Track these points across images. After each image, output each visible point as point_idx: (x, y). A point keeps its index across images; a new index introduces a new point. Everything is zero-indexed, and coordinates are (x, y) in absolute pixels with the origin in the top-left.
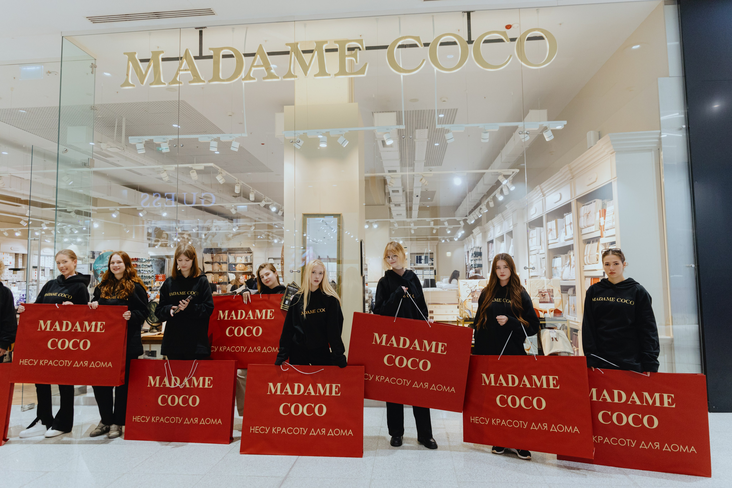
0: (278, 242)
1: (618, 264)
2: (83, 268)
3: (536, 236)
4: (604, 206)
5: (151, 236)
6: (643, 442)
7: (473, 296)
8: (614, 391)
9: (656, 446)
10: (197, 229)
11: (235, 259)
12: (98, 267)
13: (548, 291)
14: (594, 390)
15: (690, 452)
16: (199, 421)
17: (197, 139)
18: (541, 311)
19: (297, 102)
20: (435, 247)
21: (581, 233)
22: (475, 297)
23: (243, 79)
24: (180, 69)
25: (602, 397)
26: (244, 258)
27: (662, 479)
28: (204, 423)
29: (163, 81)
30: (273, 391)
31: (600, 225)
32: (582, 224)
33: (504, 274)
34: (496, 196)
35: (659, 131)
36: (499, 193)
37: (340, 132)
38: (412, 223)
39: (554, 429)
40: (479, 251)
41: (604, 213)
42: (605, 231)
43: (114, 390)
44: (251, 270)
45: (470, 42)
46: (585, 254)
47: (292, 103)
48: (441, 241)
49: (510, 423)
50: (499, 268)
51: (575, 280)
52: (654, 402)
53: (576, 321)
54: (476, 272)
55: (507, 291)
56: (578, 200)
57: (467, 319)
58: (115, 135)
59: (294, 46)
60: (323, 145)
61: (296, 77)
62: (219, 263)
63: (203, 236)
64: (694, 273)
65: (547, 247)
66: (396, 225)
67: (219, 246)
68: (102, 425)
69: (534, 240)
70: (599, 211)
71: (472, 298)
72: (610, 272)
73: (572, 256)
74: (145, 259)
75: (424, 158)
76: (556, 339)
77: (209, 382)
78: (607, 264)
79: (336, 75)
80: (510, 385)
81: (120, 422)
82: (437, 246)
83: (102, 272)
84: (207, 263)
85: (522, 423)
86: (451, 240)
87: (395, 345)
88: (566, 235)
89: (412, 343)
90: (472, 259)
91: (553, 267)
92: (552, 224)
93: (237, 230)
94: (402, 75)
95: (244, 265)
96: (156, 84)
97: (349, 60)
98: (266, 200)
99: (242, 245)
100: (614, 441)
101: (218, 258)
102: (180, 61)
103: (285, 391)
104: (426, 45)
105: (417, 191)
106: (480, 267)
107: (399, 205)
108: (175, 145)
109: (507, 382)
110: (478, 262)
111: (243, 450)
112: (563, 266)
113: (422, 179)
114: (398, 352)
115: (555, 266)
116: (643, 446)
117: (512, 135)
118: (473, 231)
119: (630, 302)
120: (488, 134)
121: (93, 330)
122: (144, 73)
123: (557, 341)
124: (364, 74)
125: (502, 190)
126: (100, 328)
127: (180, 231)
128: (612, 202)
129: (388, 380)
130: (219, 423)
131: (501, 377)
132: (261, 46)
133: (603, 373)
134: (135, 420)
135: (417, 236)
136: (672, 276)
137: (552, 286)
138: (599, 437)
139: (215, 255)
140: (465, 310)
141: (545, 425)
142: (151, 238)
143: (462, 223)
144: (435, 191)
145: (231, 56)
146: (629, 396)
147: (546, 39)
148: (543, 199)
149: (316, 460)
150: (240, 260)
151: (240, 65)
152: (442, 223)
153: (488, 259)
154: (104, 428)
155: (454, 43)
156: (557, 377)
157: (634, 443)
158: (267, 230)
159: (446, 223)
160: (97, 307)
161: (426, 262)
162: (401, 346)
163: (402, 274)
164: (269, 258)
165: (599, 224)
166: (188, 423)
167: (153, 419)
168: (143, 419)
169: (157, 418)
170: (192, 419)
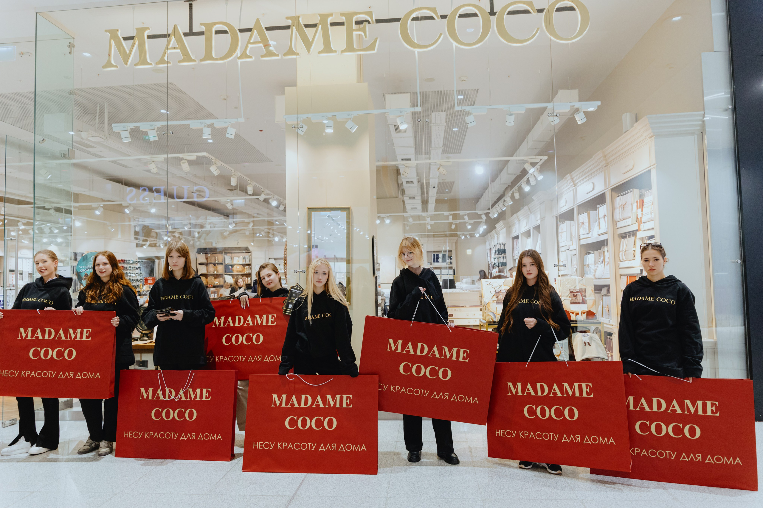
0: (280, 240)
1: (658, 260)
2: (65, 271)
3: (566, 230)
4: (641, 196)
5: (138, 235)
6: (684, 454)
7: (497, 297)
8: (652, 399)
9: (698, 458)
10: (189, 226)
11: (232, 259)
12: (81, 269)
13: (580, 290)
14: (631, 399)
15: (735, 464)
16: (197, 437)
17: (189, 125)
18: (573, 313)
19: (299, 83)
20: (454, 244)
21: (616, 226)
22: (499, 298)
23: (239, 58)
24: (168, 47)
25: (639, 406)
26: (241, 258)
27: (704, 494)
28: (202, 439)
29: (149, 61)
30: (278, 403)
31: (637, 218)
32: (617, 217)
33: (531, 273)
34: (522, 186)
35: (703, 113)
36: (525, 183)
37: (349, 115)
38: (428, 217)
39: (587, 440)
40: (503, 248)
41: (642, 204)
42: (643, 224)
43: (103, 404)
44: (250, 272)
45: (492, 13)
46: (621, 249)
47: (294, 84)
48: (460, 237)
49: (539, 436)
50: (525, 266)
51: (609, 278)
52: (697, 410)
53: (611, 323)
54: (500, 272)
55: (535, 291)
56: (613, 190)
57: (490, 322)
58: (97, 122)
59: (296, 19)
60: (329, 131)
61: (298, 54)
62: (215, 264)
63: (196, 235)
64: (740, 269)
65: (579, 242)
66: (411, 220)
67: (214, 245)
68: (91, 441)
69: (564, 235)
70: (636, 202)
71: (496, 299)
72: (649, 268)
73: (606, 252)
74: (132, 260)
75: (441, 145)
76: (589, 343)
77: (207, 394)
78: (647, 260)
79: (343, 52)
80: (539, 394)
81: (111, 438)
82: (456, 243)
83: (86, 275)
84: (200, 264)
85: (553, 435)
86: (472, 236)
87: (412, 352)
88: (599, 229)
89: (430, 349)
90: (495, 257)
91: (585, 265)
92: (584, 217)
94: (417, 50)
95: (242, 266)
96: (142, 64)
97: (357, 35)
98: (265, 193)
99: (239, 244)
100: (652, 453)
101: (213, 258)
102: (168, 38)
103: (290, 403)
104: (444, 17)
105: (434, 182)
106: (504, 265)
107: (414, 198)
108: (164, 133)
109: (536, 391)
110: (501, 260)
111: (246, 468)
112: (596, 263)
113: (439, 168)
114: (415, 359)
115: (587, 264)
116: (684, 457)
117: (539, 118)
118: (496, 226)
119: (670, 301)
120: (513, 117)
121: (78, 338)
122: (128, 52)
123: (590, 345)
124: (374, 50)
125: (528, 179)
126: (87, 336)
127: (170, 228)
128: (650, 191)
129: (405, 391)
130: (219, 439)
131: (529, 386)
132: (258, 20)
133: (641, 379)
134: (126, 435)
135: (433, 232)
136: (716, 274)
137: (584, 286)
138: (636, 449)
139: (209, 255)
140: (489, 313)
141: (578, 437)
142: (138, 237)
143: (484, 217)
144: (454, 182)
145: (225, 32)
146: (668, 405)
147: (577, 9)
148: (573, 190)
149: (326, 478)
150: (238, 260)
151: (235, 42)
152: (462, 217)
153: (513, 257)
154: (93, 445)
155: (475, 15)
156: (591, 384)
157: (674, 455)
158: (267, 227)
159: (466, 218)
160: (82, 313)
161: (444, 261)
162: (418, 353)
163: (418, 273)
164: (269, 258)
165: (636, 216)
166: (185, 438)
167: (146, 435)
168: (135, 435)
169: (151, 434)
170: (189, 434)
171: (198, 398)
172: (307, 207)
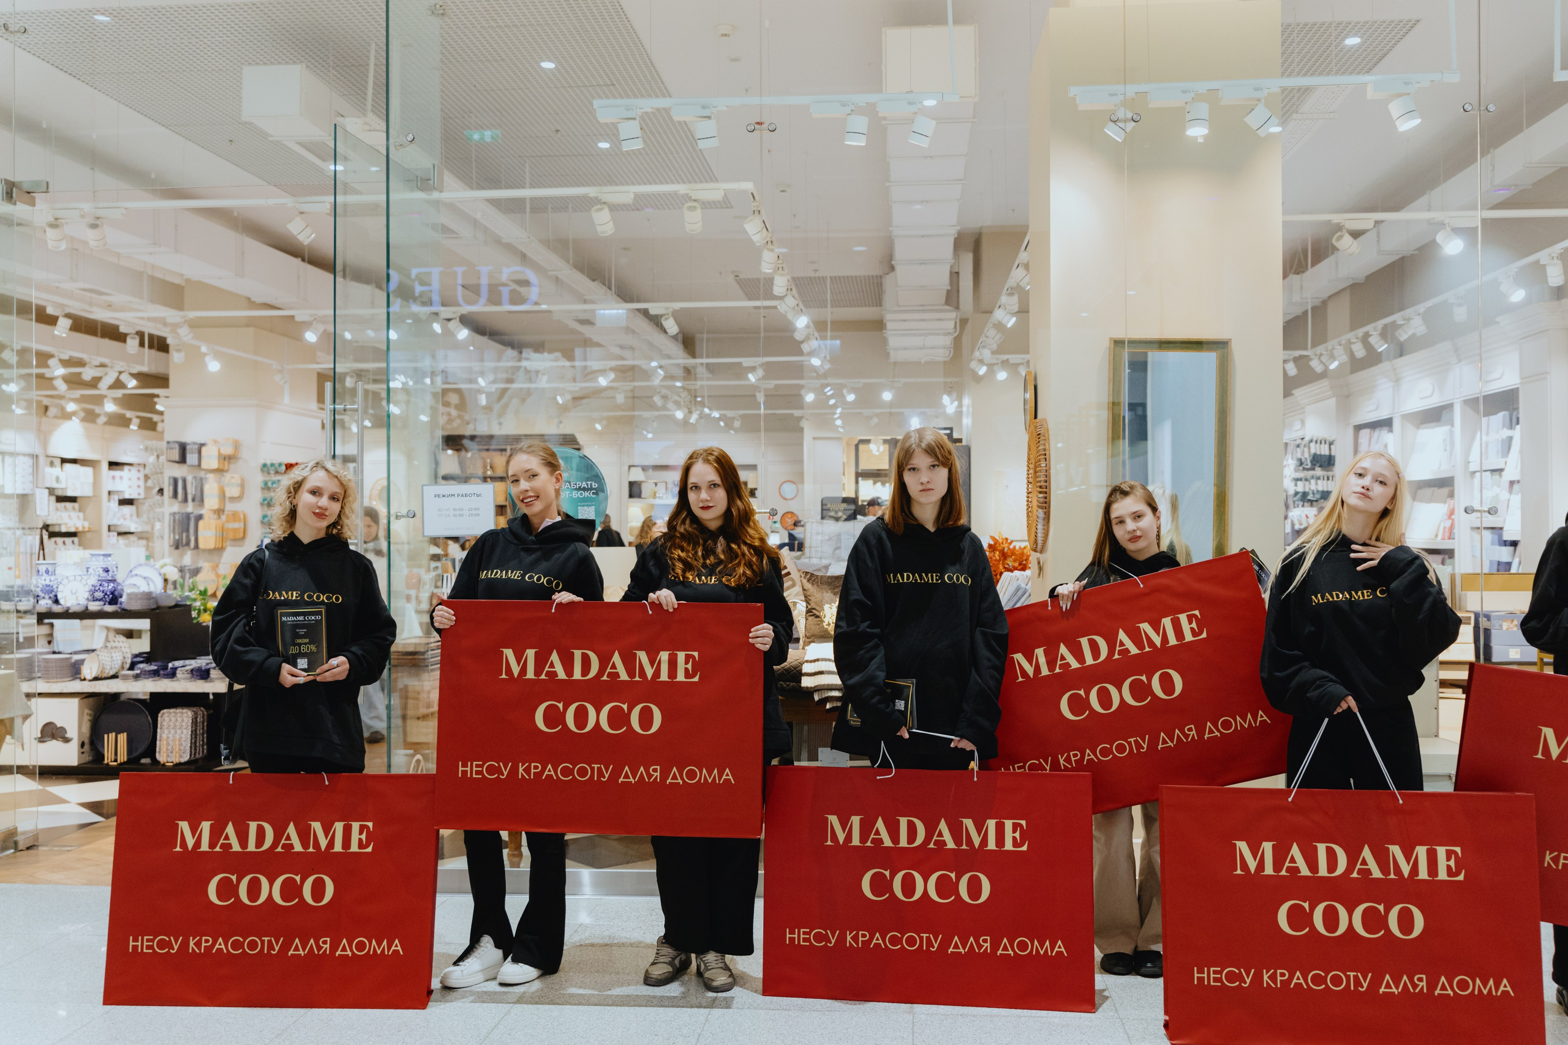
16: (995, 946)
17: (806, 108)
28: (1011, 952)
37: (1255, 90)
40: (1327, 453)
60: (1198, 132)
68: (668, 951)
77: (1017, 835)
93: (612, 381)
98: (793, 293)
121: (665, 677)
126: (686, 669)
130: (1060, 953)
134: (792, 940)
154: (677, 962)
160: (676, 607)
166: (961, 950)
167: (849, 938)
168: (818, 938)
169: (863, 936)
170: (972, 939)
171: (992, 845)
172: (1111, 339)
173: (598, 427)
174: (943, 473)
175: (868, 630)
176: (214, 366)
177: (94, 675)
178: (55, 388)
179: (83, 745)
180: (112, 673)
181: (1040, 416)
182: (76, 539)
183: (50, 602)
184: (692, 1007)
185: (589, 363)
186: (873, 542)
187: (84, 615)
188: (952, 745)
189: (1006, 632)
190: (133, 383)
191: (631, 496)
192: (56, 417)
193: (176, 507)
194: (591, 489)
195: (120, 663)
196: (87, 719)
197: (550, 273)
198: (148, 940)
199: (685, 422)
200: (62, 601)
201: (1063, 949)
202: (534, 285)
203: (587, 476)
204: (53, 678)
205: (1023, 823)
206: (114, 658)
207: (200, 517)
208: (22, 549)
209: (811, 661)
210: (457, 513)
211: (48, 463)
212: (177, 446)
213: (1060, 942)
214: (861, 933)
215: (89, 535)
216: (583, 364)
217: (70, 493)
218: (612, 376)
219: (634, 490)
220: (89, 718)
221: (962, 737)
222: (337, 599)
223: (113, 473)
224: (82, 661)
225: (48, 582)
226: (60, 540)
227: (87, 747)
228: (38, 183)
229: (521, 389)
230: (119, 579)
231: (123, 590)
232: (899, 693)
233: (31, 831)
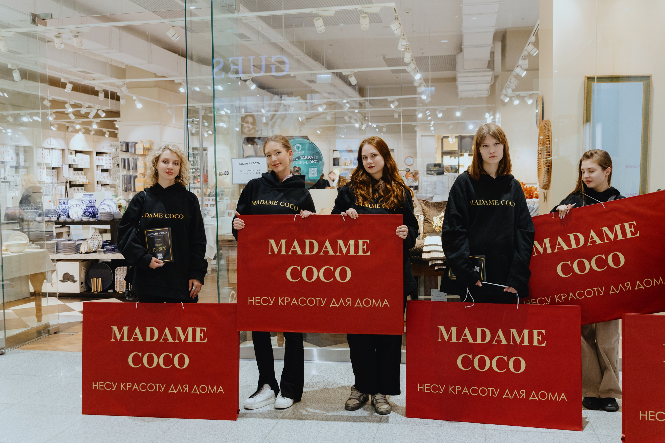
16: (528, 395)
28: (537, 399)
77: (540, 338)
93: (325, 110)
130: (563, 400)
134: (421, 389)
154: (361, 398)
166: (510, 397)
167: (450, 389)
168: (434, 388)
169: (458, 388)
170: (516, 391)
171: (526, 343)
172: (585, 76)
173: (319, 132)
174: (501, 147)
175: (460, 230)
176: (139, 106)
177: (85, 251)
178: (70, 118)
179: (82, 283)
180: (94, 250)
181: (545, 118)
182: (83, 188)
183: (65, 217)
184: (370, 422)
185: (313, 101)
186: (463, 184)
187: (81, 223)
188: (505, 290)
189: (533, 231)
190: (103, 115)
191: (334, 165)
192: (71, 132)
193: (125, 172)
194: (315, 159)
195: (97, 245)
196: (83, 271)
197: (295, 57)
198: (101, 384)
199: (360, 129)
200: (71, 217)
201: (565, 398)
202: (287, 64)
203: (313, 152)
204: (67, 252)
205: (544, 331)
206: (95, 243)
207: (136, 177)
208: (57, 192)
209: (427, 246)
210: (249, 172)
211: (70, 153)
212: (124, 144)
213: (563, 394)
214: (457, 387)
215: (89, 186)
216: (311, 101)
217: (80, 167)
218: (325, 107)
219: (336, 162)
220: (84, 271)
221: (510, 286)
222: (181, 217)
223: (98, 157)
224: (81, 244)
225: (64, 208)
226: (76, 188)
227: (84, 284)
228: (47, 15)
229: (282, 114)
230: (97, 206)
231: (98, 211)
232: (477, 263)
233: (56, 325)
